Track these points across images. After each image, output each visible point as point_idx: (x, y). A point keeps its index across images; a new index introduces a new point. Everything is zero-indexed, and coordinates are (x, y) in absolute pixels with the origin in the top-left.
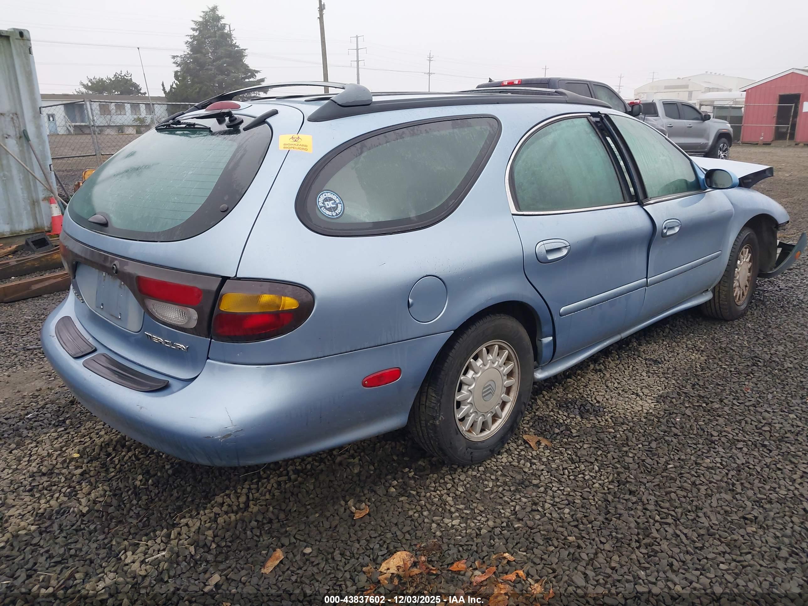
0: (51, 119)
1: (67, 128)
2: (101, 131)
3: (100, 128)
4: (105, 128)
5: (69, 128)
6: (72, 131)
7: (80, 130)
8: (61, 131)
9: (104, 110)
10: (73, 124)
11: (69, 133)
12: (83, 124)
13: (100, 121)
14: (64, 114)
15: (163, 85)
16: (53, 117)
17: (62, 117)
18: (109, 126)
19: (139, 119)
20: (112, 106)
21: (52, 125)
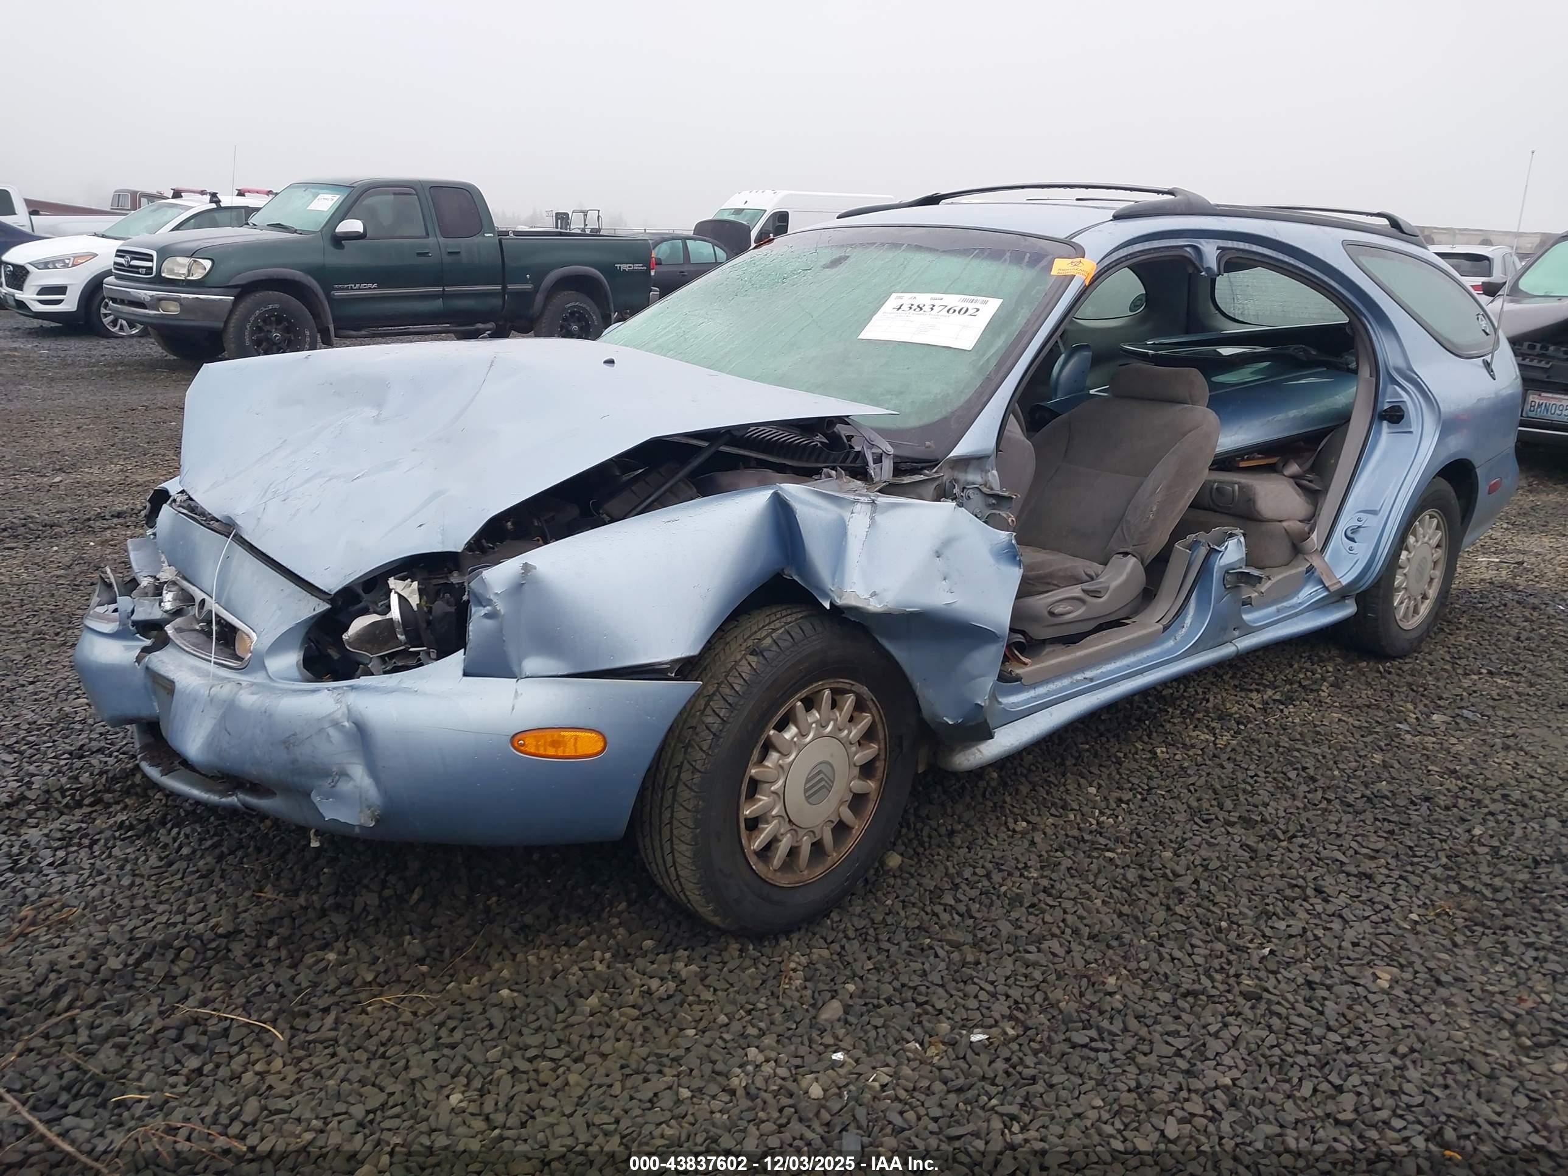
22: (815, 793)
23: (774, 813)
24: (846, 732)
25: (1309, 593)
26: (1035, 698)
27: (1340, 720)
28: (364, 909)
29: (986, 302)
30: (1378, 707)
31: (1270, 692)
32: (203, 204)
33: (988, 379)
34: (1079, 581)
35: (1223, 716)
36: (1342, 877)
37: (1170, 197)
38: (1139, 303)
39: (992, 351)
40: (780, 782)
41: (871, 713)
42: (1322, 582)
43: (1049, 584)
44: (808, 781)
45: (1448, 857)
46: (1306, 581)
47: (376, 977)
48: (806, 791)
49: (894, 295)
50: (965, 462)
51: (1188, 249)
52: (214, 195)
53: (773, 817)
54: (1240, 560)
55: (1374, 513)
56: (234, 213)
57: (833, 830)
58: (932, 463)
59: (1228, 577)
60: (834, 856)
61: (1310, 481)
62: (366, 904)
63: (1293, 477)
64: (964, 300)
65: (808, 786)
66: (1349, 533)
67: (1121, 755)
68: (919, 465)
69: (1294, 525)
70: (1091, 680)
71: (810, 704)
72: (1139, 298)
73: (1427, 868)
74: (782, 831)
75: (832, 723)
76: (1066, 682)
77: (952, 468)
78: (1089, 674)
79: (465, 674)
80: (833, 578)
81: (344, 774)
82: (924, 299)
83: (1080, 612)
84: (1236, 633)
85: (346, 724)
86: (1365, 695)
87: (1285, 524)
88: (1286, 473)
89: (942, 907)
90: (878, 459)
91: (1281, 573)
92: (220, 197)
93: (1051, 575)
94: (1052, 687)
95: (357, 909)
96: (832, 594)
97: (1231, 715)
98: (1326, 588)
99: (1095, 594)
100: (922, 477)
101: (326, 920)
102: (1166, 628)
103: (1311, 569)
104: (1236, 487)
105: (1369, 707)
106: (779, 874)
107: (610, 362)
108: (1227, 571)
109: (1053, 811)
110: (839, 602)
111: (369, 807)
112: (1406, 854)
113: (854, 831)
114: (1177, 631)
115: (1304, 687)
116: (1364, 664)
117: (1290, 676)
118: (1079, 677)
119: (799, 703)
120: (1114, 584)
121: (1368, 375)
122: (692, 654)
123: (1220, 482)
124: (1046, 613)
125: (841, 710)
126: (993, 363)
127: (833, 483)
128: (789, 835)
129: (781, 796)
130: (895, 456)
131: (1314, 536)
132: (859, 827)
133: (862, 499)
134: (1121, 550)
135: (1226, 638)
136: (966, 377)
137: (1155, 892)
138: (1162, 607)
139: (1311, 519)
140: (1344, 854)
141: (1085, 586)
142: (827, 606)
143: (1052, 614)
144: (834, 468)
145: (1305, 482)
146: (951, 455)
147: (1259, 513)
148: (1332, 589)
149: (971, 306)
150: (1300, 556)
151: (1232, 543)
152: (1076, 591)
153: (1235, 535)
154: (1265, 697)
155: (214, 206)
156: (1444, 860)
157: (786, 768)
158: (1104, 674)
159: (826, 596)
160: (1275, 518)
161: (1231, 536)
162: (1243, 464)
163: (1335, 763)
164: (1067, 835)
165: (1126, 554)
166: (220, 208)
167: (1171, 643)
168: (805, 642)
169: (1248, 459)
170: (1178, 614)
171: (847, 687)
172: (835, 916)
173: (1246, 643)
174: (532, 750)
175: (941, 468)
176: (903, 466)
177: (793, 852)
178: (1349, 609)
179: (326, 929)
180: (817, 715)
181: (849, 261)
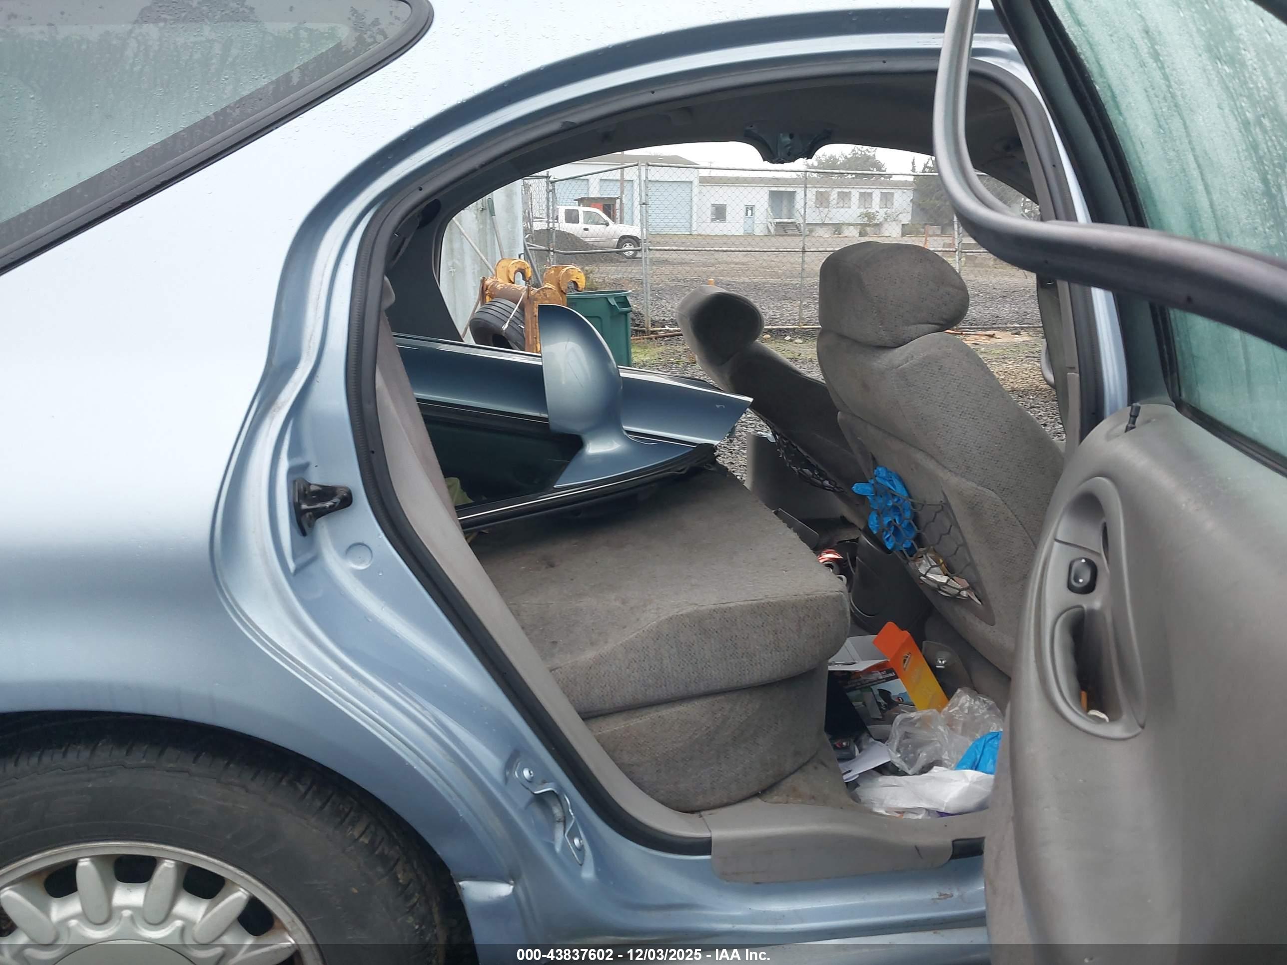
0: (750, 212)
1: (768, 228)
2: (811, 231)
3: (810, 227)
4: (818, 228)
5: (769, 225)
6: (772, 231)
7: (783, 229)
8: (759, 230)
9: (822, 200)
10: (778, 220)
11: (769, 235)
12: (790, 221)
13: (813, 217)
14: (766, 205)
15: (913, 163)
16: (752, 210)
17: (763, 210)
18: (823, 225)
19: (868, 215)
20: (834, 195)
21: (750, 222)
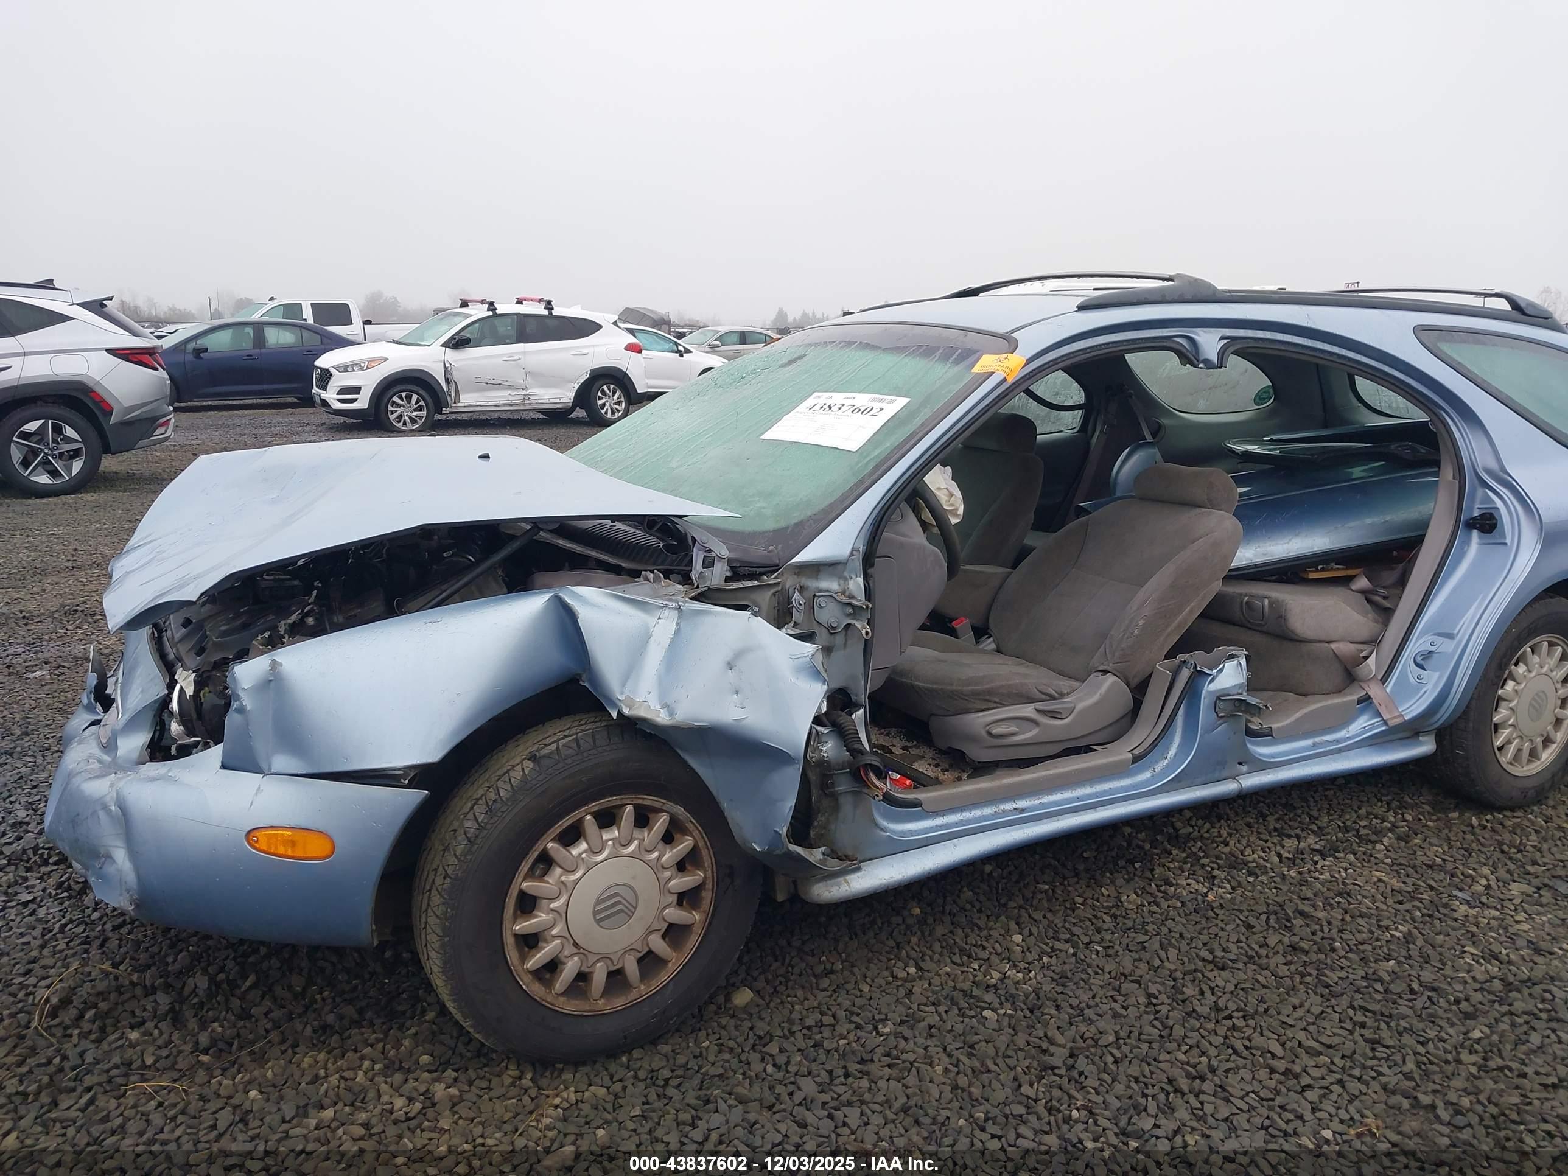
22: (608, 917)
23: (554, 932)
24: (656, 854)
25: (1362, 725)
26: (941, 827)
27: (1380, 880)
28: (194, 991)
29: (892, 402)
30: (1441, 868)
31: (1312, 839)
32: (479, 312)
33: (861, 481)
34: (1031, 700)
35: (1236, 863)
36: (1263, 1074)
37: (1171, 283)
38: (1265, 395)
39: (877, 452)
40: (563, 900)
41: (692, 836)
42: (1379, 715)
43: (989, 701)
44: (598, 902)
45: (1419, 1064)
46: (1361, 712)
47: (156, 1061)
48: (595, 913)
49: (816, 394)
50: (816, 568)
51: (1179, 340)
52: (491, 304)
53: (554, 937)
54: (1240, 686)
55: (1450, 636)
56: (509, 320)
57: (640, 961)
58: (773, 568)
59: (1220, 704)
60: (641, 990)
61: (1385, 598)
62: (196, 987)
63: (1362, 592)
64: (874, 400)
65: (598, 908)
66: (1419, 659)
67: (1079, 900)
68: (758, 570)
69: (1343, 648)
70: (1022, 811)
71: (607, 819)
72: (1264, 390)
73: (1380, 1074)
74: (566, 953)
75: (636, 842)
76: (988, 811)
77: (798, 574)
78: (1021, 804)
79: (224, 766)
80: (624, 685)
81: (109, 857)
82: (838, 398)
83: (1031, 734)
84: (1244, 768)
85: (113, 808)
86: (1435, 851)
87: (1333, 646)
88: (1354, 587)
89: (758, 1056)
90: (708, 563)
91: (1320, 701)
92: (496, 305)
93: (990, 692)
94: (967, 815)
95: (187, 991)
96: (620, 704)
97: (1246, 864)
98: (1385, 723)
99: (1054, 715)
100: (756, 583)
101: (151, 998)
102: (1136, 759)
103: (1366, 700)
104: (1266, 601)
105: (1430, 867)
106: (562, 999)
107: (486, 457)
108: (1219, 698)
109: (957, 959)
110: (626, 711)
111: (128, 891)
112: (1364, 1055)
113: (670, 965)
114: (1157, 762)
115: (1359, 837)
116: (1456, 815)
117: (1349, 823)
118: (1008, 806)
119: (589, 817)
120: (1080, 706)
121: (1450, 477)
122: (430, 761)
123: (1251, 596)
124: (984, 733)
125: (650, 831)
126: (872, 465)
127: (647, 587)
128: (576, 959)
129: (562, 914)
130: (730, 561)
131: (1372, 660)
132: (676, 960)
133: (670, 604)
134: (1101, 668)
135: (1225, 774)
136: (839, 479)
137: (1012, 1066)
138: (1140, 736)
139: (1374, 642)
140: (1283, 1045)
141: (1040, 706)
142: (614, 715)
143: (989, 734)
144: (652, 572)
145: (1377, 598)
146: (794, 560)
147: (1293, 632)
148: (1392, 723)
149: (877, 405)
150: (1356, 683)
151: (1230, 666)
152: (1028, 710)
153: (1237, 656)
154: (1302, 845)
155: (490, 313)
156: (1410, 1066)
157: (570, 886)
158: (1043, 806)
159: (614, 705)
160: (1323, 638)
161: (1232, 657)
162: (1312, 576)
163: (1340, 931)
164: (955, 988)
165: (1105, 672)
166: (495, 315)
167: (1148, 775)
168: (594, 751)
169: (1323, 570)
170: (1154, 744)
171: (657, 805)
172: (636, 1054)
173: (1253, 781)
174: (265, 848)
175: (782, 574)
176: (742, 571)
177: (583, 977)
178: (1426, 747)
179: (149, 1007)
180: (617, 833)
181: (805, 359)
